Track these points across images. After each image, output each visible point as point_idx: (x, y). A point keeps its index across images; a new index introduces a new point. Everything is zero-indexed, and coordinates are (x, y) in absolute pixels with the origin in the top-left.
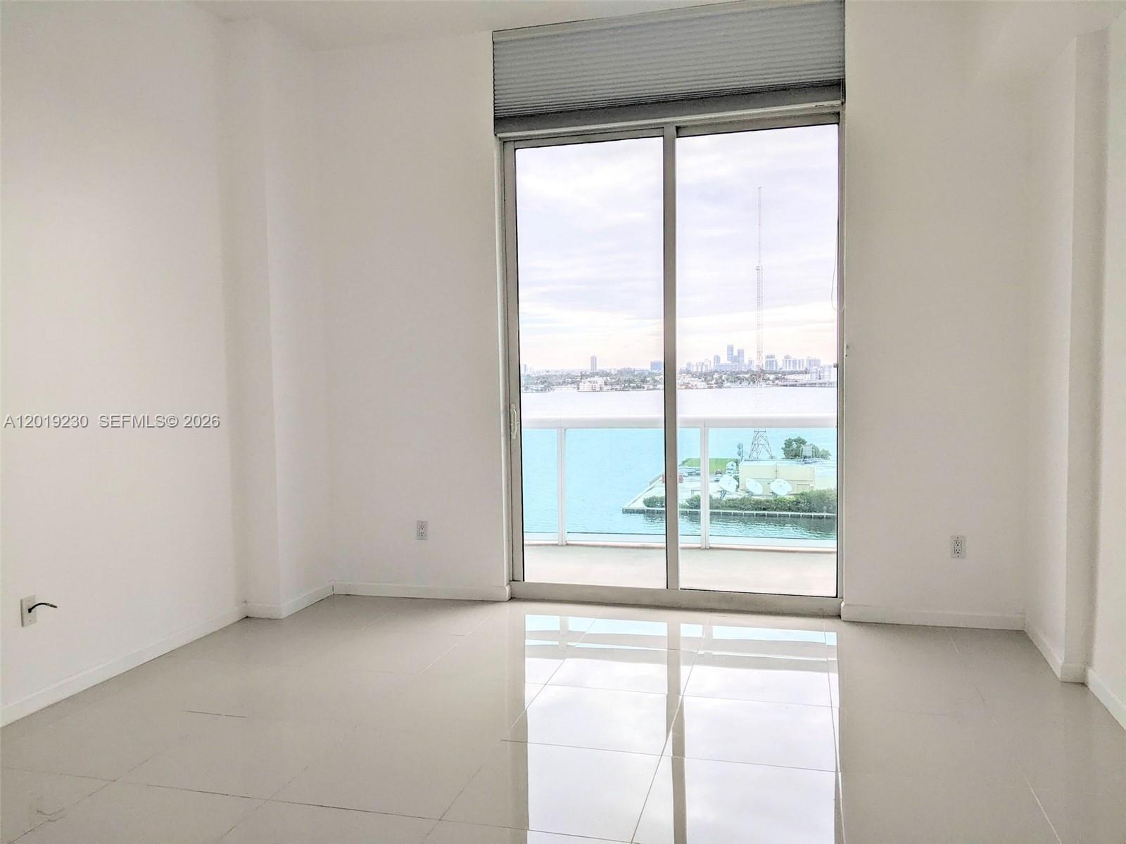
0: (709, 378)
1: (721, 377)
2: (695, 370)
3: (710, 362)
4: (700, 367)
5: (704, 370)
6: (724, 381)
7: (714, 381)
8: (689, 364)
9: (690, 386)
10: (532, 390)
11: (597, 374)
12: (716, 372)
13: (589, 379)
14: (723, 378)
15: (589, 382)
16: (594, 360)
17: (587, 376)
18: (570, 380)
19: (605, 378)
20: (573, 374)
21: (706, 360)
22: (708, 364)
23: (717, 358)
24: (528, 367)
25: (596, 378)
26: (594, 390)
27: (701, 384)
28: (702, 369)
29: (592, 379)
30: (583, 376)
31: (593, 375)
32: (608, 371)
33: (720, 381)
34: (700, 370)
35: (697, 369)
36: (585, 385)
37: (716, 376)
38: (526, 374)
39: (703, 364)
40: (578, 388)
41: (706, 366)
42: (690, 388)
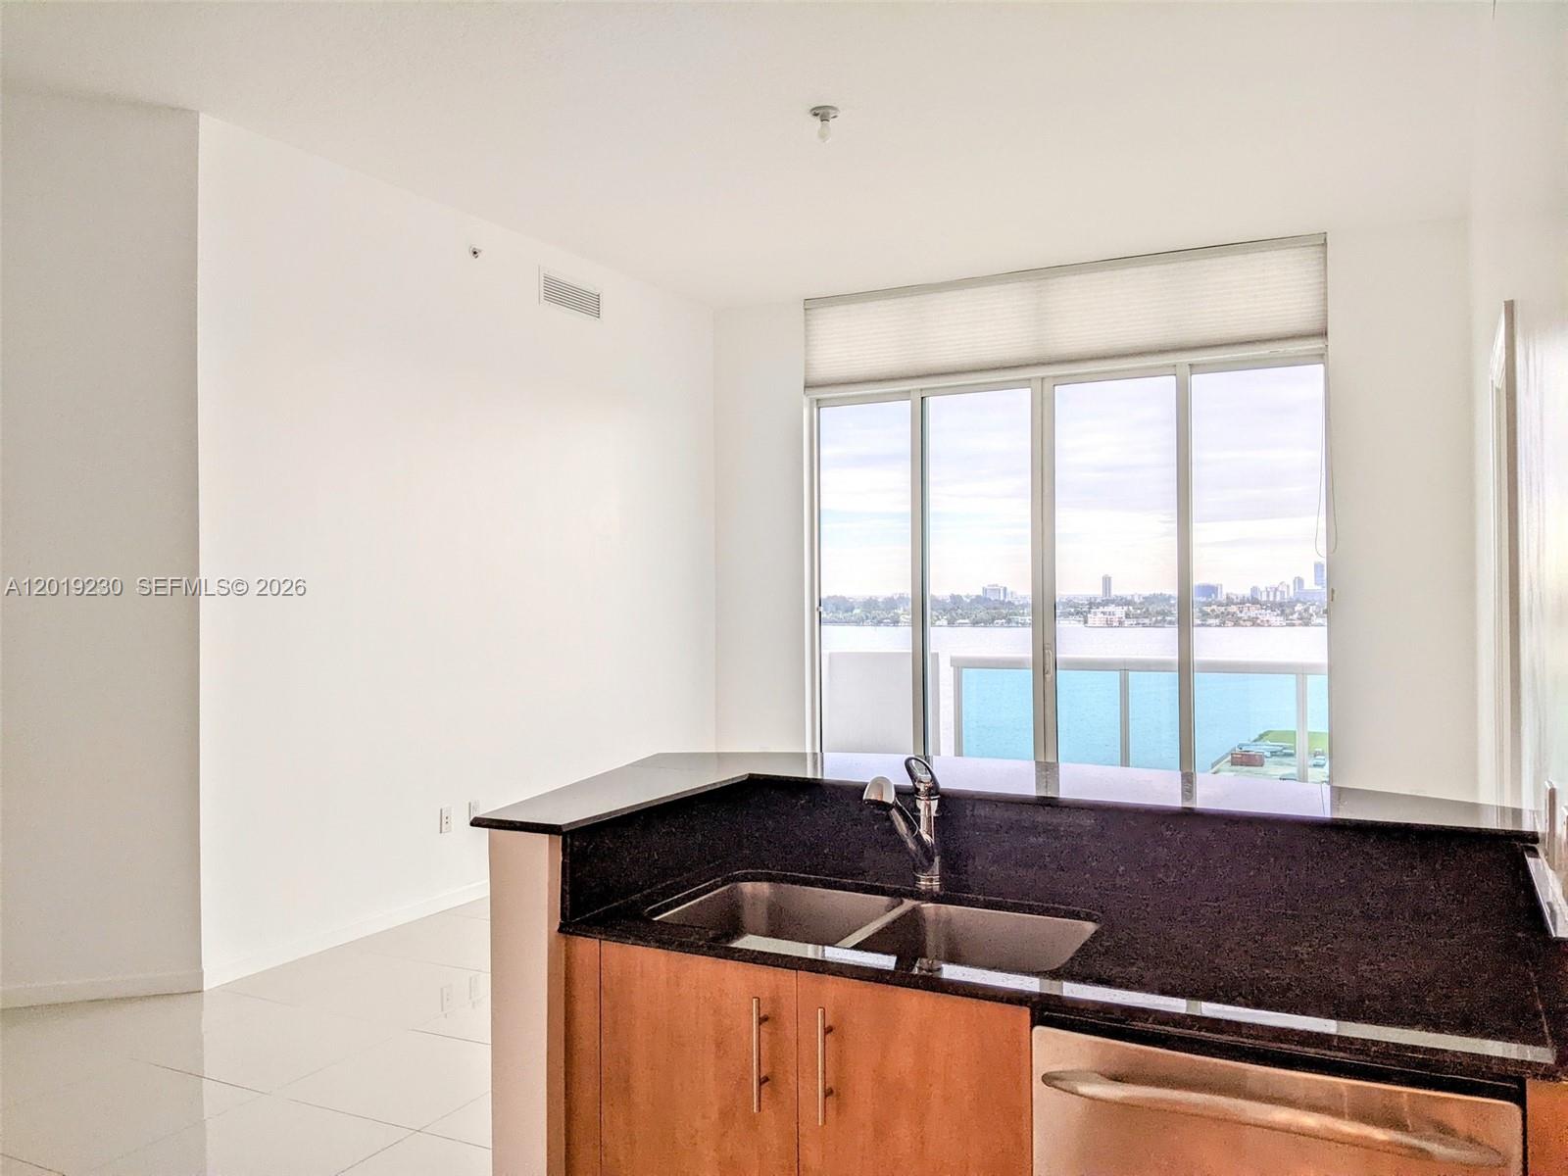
0: (1288, 611)
1: (1306, 610)
2: (1264, 598)
3: (1288, 587)
4: (1271, 594)
5: (1278, 599)
6: (1312, 615)
7: (1296, 616)
8: (1254, 590)
9: (1259, 621)
10: (1017, 623)
11: (1113, 602)
12: (1298, 601)
13: (1101, 609)
14: (1311, 611)
15: (1104, 613)
16: (1107, 582)
17: (1098, 605)
18: (1072, 610)
19: (1126, 608)
20: (1076, 601)
21: (1281, 583)
22: (1285, 589)
23: (1299, 582)
24: (1008, 591)
25: (1111, 608)
26: (1109, 624)
27: (1273, 618)
28: (1275, 596)
29: (1106, 609)
30: (1092, 604)
31: (1106, 603)
32: (1129, 598)
33: (1305, 615)
34: (1271, 599)
35: (1268, 596)
36: (1096, 618)
37: (1299, 607)
38: (1007, 600)
39: (1276, 589)
40: (1086, 622)
41: (1282, 593)
42: (1259, 625)
